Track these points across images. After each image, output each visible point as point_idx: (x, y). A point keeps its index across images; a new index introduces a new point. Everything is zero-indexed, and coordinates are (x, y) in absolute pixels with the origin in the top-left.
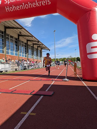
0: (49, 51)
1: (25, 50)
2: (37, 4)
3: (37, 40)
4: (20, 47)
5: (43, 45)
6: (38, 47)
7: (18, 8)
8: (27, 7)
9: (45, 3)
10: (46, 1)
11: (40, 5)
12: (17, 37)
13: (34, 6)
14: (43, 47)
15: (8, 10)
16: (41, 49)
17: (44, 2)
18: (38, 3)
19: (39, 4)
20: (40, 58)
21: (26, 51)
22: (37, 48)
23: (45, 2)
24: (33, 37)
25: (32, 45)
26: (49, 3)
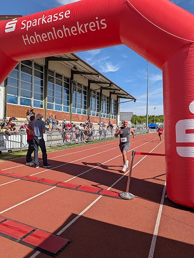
0: (135, 101)
1: (83, 100)
2: (80, 29)
3: (108, 80)
4: (74, 95)
5: (121, 89)
6: (111, 93)
7: (44, 37)
8: (61, 36)
9: (95, 26)
10: (97, 22)
11: (85, 31)
12: (69, 76)
13: (74, 32)
14: (122, 94)
15: (26, 41)
16: (118, 97)
17: (92, 25)
18: (81, 27)
19: (83, 28)
20: (114, 116)
21: (85, 103)
22: (109, 96)
23: (96, 24)
24: (100, 74)
25: (99, 91)
26: (104, 26)
